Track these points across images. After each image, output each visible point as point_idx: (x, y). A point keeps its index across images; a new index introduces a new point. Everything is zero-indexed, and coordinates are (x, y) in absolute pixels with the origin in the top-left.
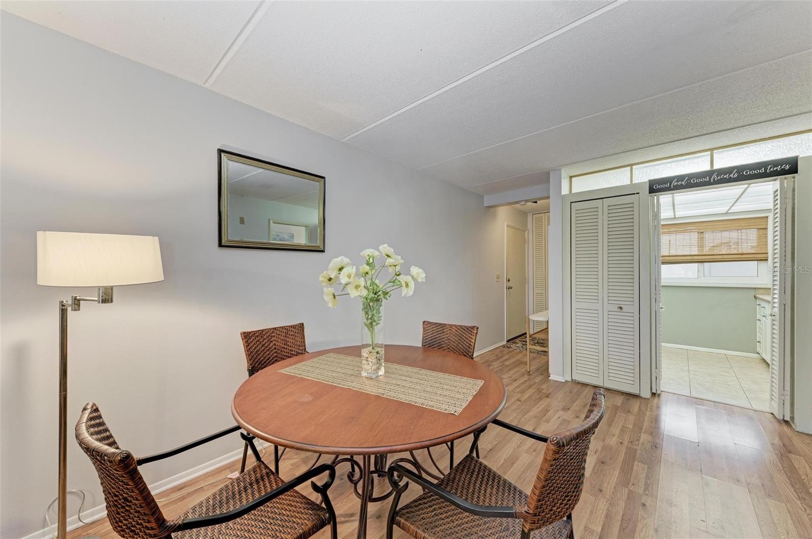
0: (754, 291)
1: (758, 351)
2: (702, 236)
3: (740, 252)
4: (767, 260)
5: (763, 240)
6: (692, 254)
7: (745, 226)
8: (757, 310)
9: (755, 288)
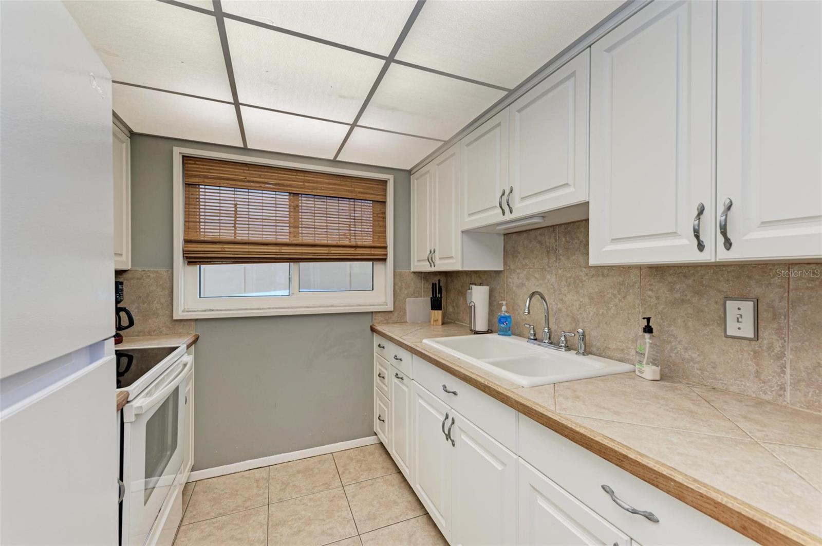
0: (369, 317)
1: (375, 431)
2: (296, 203)
3: (353, 243)
4: (385, 260)
5: (381, 223)
6: (279, 241)
7: (360, 192)
8: (375, 354)
9: (372, 312)
